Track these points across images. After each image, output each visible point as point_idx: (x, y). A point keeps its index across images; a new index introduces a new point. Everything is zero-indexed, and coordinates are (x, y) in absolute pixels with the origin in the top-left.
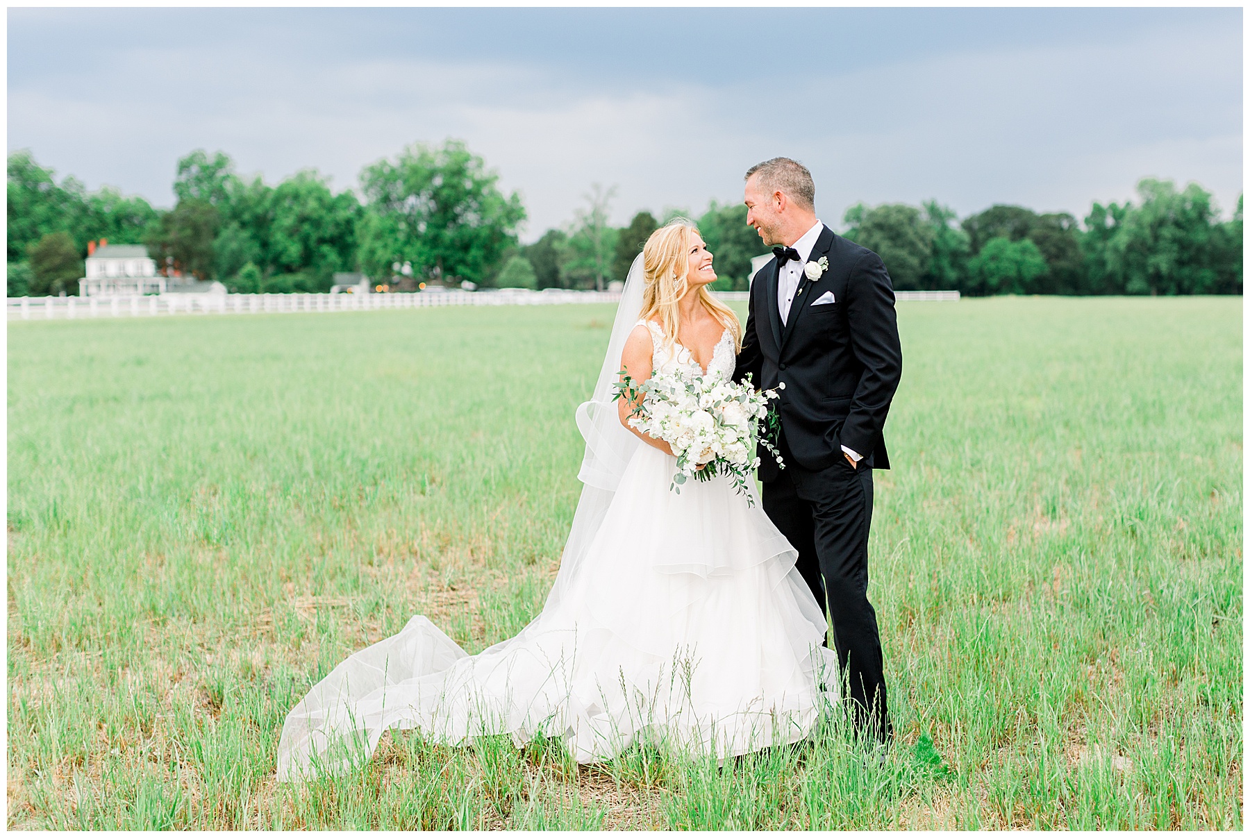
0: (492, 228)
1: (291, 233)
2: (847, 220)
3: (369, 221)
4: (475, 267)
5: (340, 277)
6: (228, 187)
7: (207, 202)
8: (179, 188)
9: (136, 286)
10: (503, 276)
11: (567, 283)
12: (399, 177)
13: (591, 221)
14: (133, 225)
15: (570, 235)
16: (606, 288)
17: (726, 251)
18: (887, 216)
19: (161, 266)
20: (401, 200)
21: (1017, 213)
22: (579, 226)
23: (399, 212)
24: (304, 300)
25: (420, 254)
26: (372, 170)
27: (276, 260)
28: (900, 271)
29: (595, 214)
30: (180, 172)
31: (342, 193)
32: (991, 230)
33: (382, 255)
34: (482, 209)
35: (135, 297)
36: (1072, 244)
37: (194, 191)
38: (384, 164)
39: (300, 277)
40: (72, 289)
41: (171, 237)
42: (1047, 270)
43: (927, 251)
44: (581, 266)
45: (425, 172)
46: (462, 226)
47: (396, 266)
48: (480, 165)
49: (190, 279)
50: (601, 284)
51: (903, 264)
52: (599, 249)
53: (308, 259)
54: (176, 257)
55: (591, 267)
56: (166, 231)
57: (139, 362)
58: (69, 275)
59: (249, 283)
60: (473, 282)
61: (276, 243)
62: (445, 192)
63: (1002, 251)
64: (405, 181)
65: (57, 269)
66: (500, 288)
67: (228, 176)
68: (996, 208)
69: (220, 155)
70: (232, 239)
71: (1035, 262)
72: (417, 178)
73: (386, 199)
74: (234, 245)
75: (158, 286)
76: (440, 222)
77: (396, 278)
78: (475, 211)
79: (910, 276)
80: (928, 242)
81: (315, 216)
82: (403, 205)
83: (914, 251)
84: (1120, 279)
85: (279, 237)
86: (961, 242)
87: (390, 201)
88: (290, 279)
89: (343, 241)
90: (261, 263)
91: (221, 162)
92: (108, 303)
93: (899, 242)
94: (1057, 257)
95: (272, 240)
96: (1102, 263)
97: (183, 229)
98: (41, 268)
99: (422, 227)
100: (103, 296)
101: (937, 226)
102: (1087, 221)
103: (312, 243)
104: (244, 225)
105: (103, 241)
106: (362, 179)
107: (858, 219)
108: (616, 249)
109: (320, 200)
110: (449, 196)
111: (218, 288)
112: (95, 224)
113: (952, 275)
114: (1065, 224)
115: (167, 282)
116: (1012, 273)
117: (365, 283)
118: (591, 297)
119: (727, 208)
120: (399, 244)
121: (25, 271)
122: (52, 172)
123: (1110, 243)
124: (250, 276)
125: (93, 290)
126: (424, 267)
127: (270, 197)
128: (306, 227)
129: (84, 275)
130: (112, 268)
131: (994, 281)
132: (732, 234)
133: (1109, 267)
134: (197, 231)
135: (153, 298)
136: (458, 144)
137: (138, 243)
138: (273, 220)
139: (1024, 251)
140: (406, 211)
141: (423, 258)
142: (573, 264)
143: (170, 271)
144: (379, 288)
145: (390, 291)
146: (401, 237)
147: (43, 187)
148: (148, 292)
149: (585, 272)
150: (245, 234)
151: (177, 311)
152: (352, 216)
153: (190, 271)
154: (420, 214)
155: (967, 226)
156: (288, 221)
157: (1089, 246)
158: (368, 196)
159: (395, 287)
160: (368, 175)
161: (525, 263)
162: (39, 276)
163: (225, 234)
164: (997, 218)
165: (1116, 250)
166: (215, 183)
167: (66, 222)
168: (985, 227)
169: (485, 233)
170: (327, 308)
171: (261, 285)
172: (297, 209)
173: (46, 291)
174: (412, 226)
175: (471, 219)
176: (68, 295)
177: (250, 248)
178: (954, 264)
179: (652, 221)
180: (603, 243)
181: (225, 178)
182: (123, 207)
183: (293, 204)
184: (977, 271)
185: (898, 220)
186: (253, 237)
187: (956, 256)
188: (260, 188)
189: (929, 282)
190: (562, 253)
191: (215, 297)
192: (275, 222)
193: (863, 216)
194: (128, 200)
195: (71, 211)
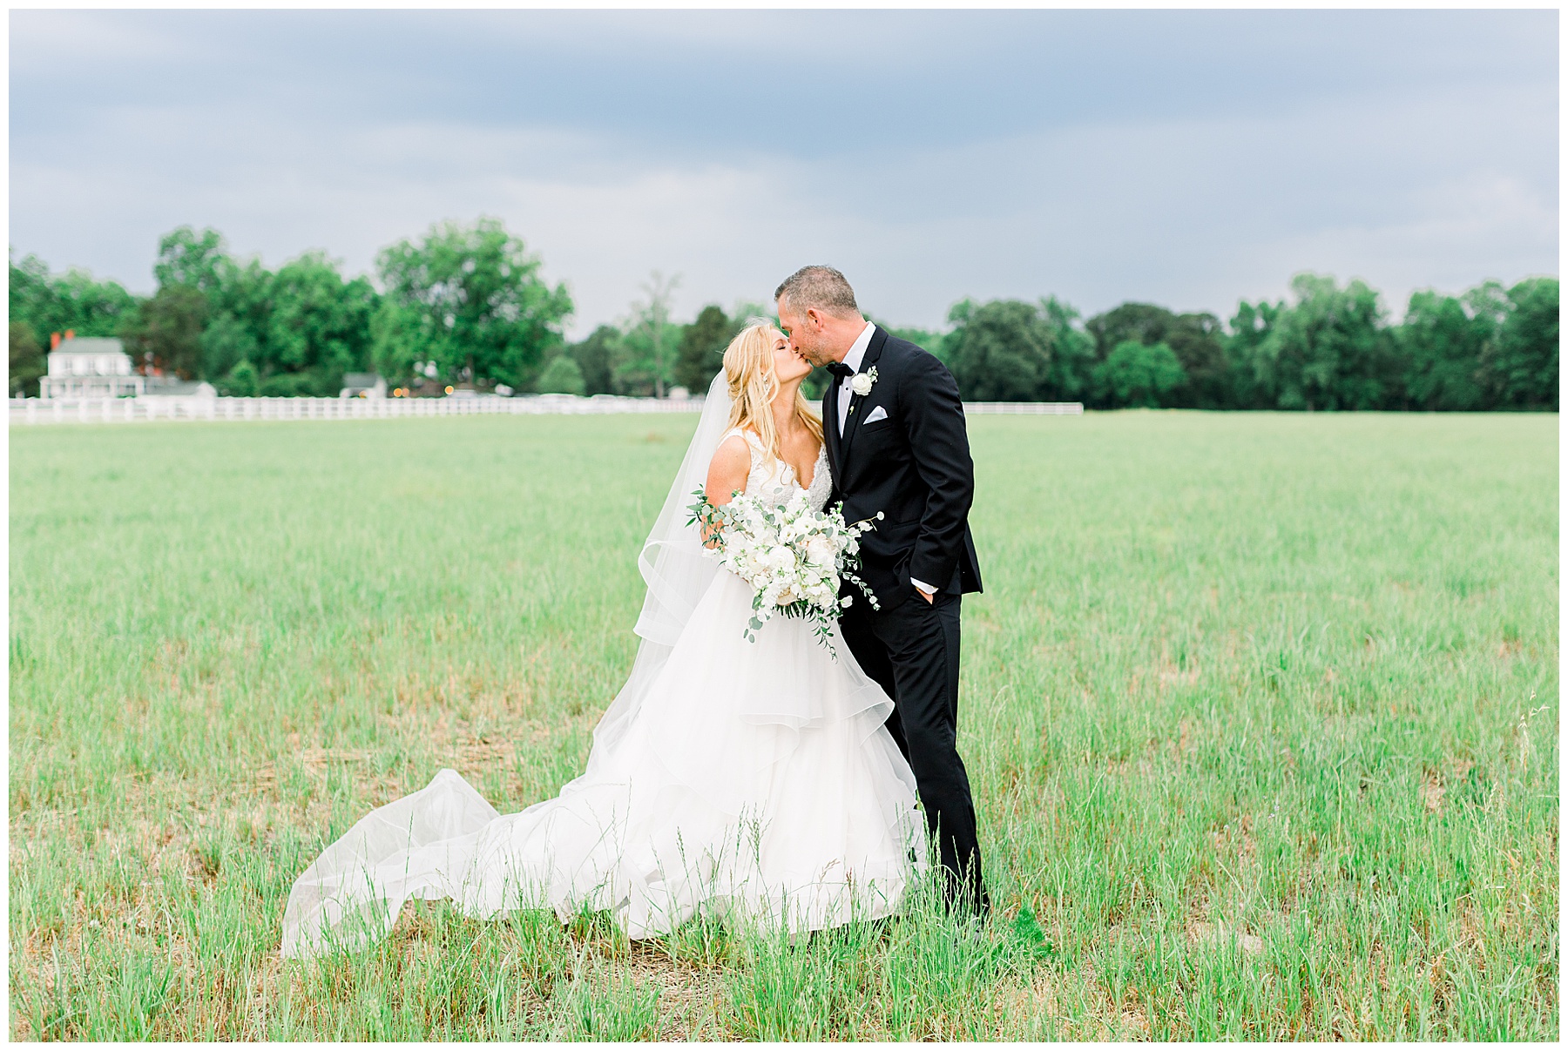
0: (533, 323)
1: (294, 325)
2: (952, 318)
3: (386, 313)
4: (512, 368)
5: (351, 378)
6: (220, 271)
7: (194, 288)
8: (161, 272)
9: (108, 386)
10: (545, 379)
11: (621, 388)
12: (423, 262)
13: (650, 316)
14: (105, 314)
15: (625, 332)
16: (667, 395)
18: (999, 314)
19: (138, 363)
20: (425, 288)
21: (1152, 312)
22: (635, 323)
23: (423, 303)
24: (309, 406)
25: (447, 353)
26: (391, 252)
27: (275, 358)
28: (1013, 379)
29: (656, 307)
30: (163, 252)
31: (356, 278)
32: (1121, 332)
33: (402, 353)
34: (522, 299)
35: (107, 400)
36: (1216, 350)
37: (179, 276)
38: (405, 245)
39: (303, 378)
40: (36, 389)
41: (151, 328)
42: (1186, 380)
43: (1046, 356)
44: (637, 369)
45: (453, 256)
46: (497, 320)
47: (418, 367)
48: (520, 248)
49: (172, 379)
50: (661, 390)
51: (1016, 371)
52: (659, 349)
53: (314, 356)
54: (157, 353)
55: (649, 370)
56: (145, 322)
57: (113, 477)
58: (35, 371)
59: (243, 385)
60: (509, 386)
61: (276, 337)
62: (477, 280)
63: (1133, 356)
64: (430, 266)
66: (541, 393)
67: (219, 257)
68: (1127, 306)
69: (209, 232)
70: (224, 332)
71: (1171, 370)
72: (444, 262)
73: (407, 288)
74: (225, 340)
75: (134, 387)
76: (472, 315)
77: (418, 380)
78: (513, 303)
79: (1026, 387)
80: (1046, 345)
81: (322, 305)
82: (427, 294)
83: (1031, 357)
84: (1270, 390)
85: (279, 331)
86: (1086, 346)
87: (412, 289)
88: (292, 380)
89: (356, 336)
90: (257, 361)
91: (211, 241)
92: (75, 406)
93: (1013, 345)
94: (1198, 365)
95: (271, 334)
96: (1250, 372)
97: (165, 319)
99: (450, 321)
100: (68, 397)
101: (1056, 326)
102: (1233, 323)
103: (319, 338)
104: (238, 316)
105: (70, 333)
106: (379, 263)
107: (964, 316)
108: (679, 349)
109: (329, 287)
110: (482, 284)
111: (206, 389)
112: (60, 313)
113: (1074, 384)
114: (1207, 326)
115: (145, 381)
116: (1145, 383)
117: (381, 386)
118: (648, 406)
120: (422, 341)
123: (1260, 349)
124: (244, 376)
125: (56, 390)
126: (451, 367)
127: (269, 283)
128: (312, 319)
129: (47, 374)
130: (80, 365)
131: (1123, 392)
133: (1259, 377)
134: (182, 322)
135: (128, 402)
136: (493, 224)
137: (112, 336)
138: (272, 310)
139: (1159, 357)
140: (431, 301)
141: (451, 358)
142: (629, 365)
143: (149, 369)
144: (397, 392)
145: (411, 396)
146: (425, 332)
148: (123, 394)
149: (642, 376)
150: (240, 326)
151: (158, 417)
152: (368, 307)
153: (172, 370)
154: (447, 305)
155: (1093, 326)
156: (290, 312)
157: (1236, 352)
158: (386, 283)
159: (417, 391)
160: (385, 259)
161: (571, 364)
163: (215, 326)
164: (1127, 318)
165: (1266, 357)
166: (205, 264)
167: (26, 310)
168: (1113, 329)
169: (524, 327)
170: (336, 415)
171: (258, 387)
172: (301, 297)
174: (439, 320)
175: (508, 311)
176: (27, 397)
177: (245, 344)
178: (1076, 372)
179: (722, 317)
180: (664, 342)
181: (216, 260)
182: (95, 294)
183: (297, 292)
184: (1104, 380)
185: (1012, 319)
186: (249, 330)
187: (1079, 362)
188: (258, 273)
189: (1049, 392)
190: (616, 353)
191: (202, 401)
192: (275, 312)
193: (971, 314)
194: (100, 287)
195: (31, 296)
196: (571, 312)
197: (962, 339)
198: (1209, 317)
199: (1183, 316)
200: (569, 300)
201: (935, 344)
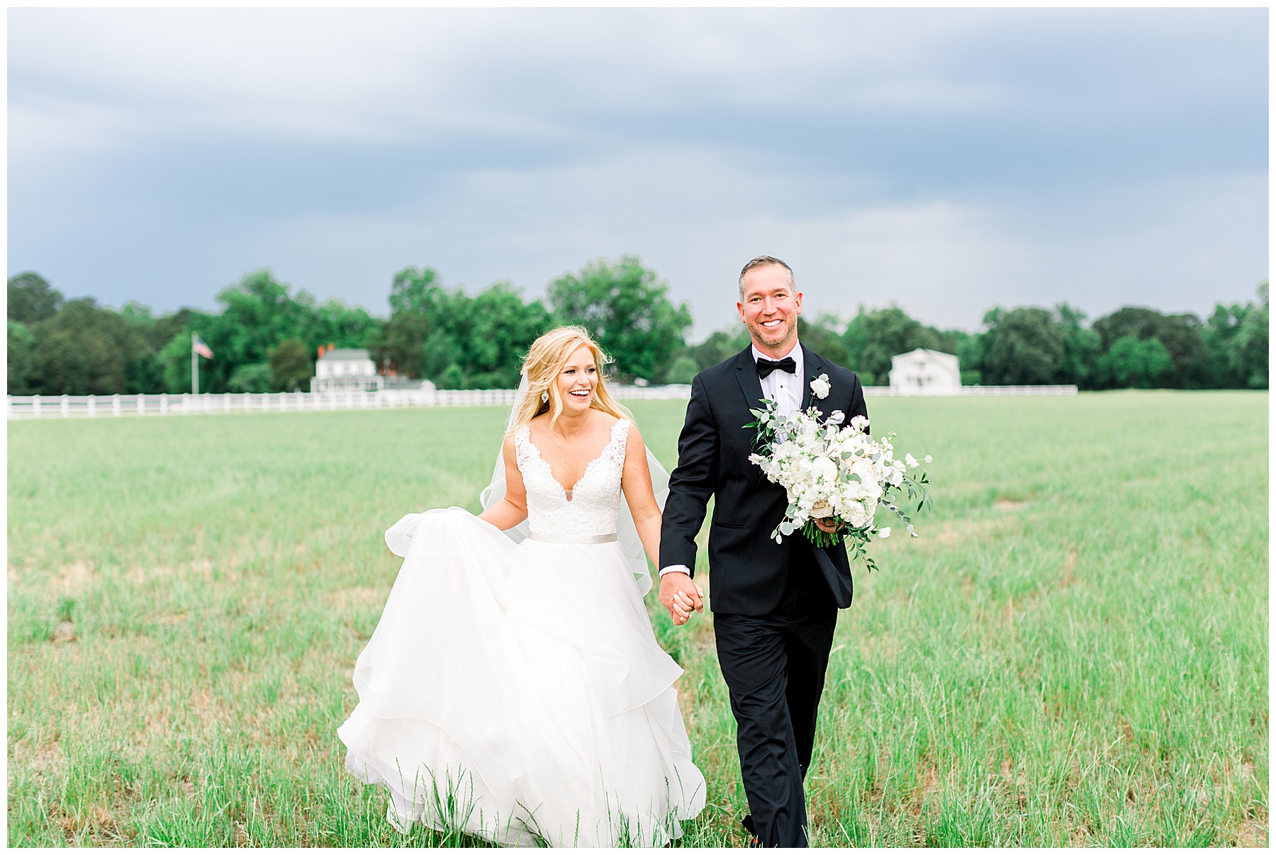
0: (663, 331)
1: (489, 337)
2: (986, 321)
4: (647, 366)
6: (435, 298)
7: (417, 312)
8: (394, 301)
9: (358, 384)
10: (672, 374)
12: (582, 289)
14: (355, 331)
15: (733, 337)
17: (873, 350)
18: (1022, 318)
19: (380, 367)
20: (584, 308)
21: (1145, 314)
23: (582, 319)
26: (558, 283)
27: (475, 361)
28: (1035, 368)
30: (395, 285)
31: (532, 302)
32: (1120, 330)
34: (654, 316)
36: (1197, 342)
37: (407, 304)
38: (569, 277)
39: (496, 376)
40: (305, 387)
41: (389, 342)
42: (1173, 368)
43: (1060, 349)
45: (604, 285)
46: (635, 331)
48: (652, 278)
49: (404, 378)
51: (1038, 362)
53: (503, 359)
54: (393, 360)
56: (385, 337)
58: (302, 375)
59: (454, 381)
60: (646, 379)
61: (476, 346)
62: (623, 302)
63: (1130, 348)
64: (587, 292)
65: (292, 370)
66: (668, 384)
67: (435, 288)
68: (1124, 310)
69: (429, 270)
70: (439, 343)
71: (1161, 357)
72: (597, 288)
74: (440, 349)
75: (376, 384)
76: (617, 327)
78: (648, 318)
79: (1044, 373)
80: (1060, 341)
81: (509, 322)
82: (585, 312)
83: (1047, 350)
84: (1241, 373)
85: (478, 341)
86: (1092, 341)
87: (574, 309)
88: (487, 378)
90: (462, 363)
91: (429, 276)
93: (1034, 341)
94: (1183, 355)
95: (472, 344)
96: (1225, 360)
97: (399, 335)
98: (279, 369)
99: (601, 332)
100: (331, 393)
101: (1068, 325)
102: (1211, 321)
103: (508, 345)
104: (448, 331)
105: (331, 346)
106: (550, 290)
107: (995, 320)
109: (513, 308)
110: (625, 305)
111: (428, 385)
112: (322, 331)
113: (1083, 370)
114: (1190, 323)
115: (385, 380)
116: (1140, 368)
119: (874, 312)
121: (267, 372)
122: (287, 287)
123: (1233, 341)
124: (454, 375)
125: (322, 387)
127: (471, 306)
128: (502, 333)
129: (315, 375)
130: (339, 369)
131: (1122, 377)
132: (878, 335)
133: (1232, 363)
134: (410, 338)
135: (372, 394)
136: (634, 260)
137: (360, 347)
138: (473, 326)
139: (1151, 349)
140: (588, 317)
143: (387, 372)
147: (280, 299)
148: (368, 389)
150: (450, 339)
151: (397, 406)
152: (541, 322)
153: (404, 372)
154: (599, 321)
155: (1098, 326)
156: (486, 327)
157: (1213, 343)
158: (555, 305)
160: (555, 288)
161: (691, 362)
162: (278, 376)
163: (433, 338)
164: (1125, 318)
165: (1237, 347)
166: (424, 295)
167: (298, 330)
168: (1115, 327)
169: (656, 336)
171: (464, 383)
172: (493, 316)
173: (283, 388)
175: (644, 324)
176: (301, 392)
177: (453, 351)
178: (1084, 361)
181: (433, 290)
182: (346, 318)
183: (490, 312)
184: (1107, 367)
185: (1033, 322)
186: (457, 342)
187: (1087, 355)
188: (462, 299)
189: (1062, 377)
191: (425, 394)
192: (474, 329)
193: (1001, 318)
194: (350, 311)
195: (302, 320)
196: (691, 325)
197: (994, 338)
198: (1191, 316)
199: (1168, 317)
200: (689, 316)
201: (973, 342)
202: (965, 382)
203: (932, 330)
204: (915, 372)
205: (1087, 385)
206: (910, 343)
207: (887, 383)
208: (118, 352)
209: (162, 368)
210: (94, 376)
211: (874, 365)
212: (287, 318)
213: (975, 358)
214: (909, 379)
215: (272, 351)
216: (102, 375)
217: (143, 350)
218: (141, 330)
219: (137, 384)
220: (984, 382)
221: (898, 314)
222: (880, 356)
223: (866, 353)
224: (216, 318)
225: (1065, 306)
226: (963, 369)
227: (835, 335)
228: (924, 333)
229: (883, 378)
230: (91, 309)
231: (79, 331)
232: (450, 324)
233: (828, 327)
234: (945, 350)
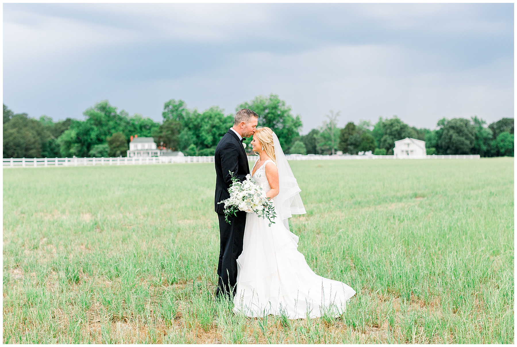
0: (288, 129)
1: (208, 132)
2: (439, 125)
6: (184, 114)
7: (176, 120)
8: (164, 115)
9: (149, 153)
10: (292, 149)
11: (320, 151)
13: (329, 126)
14: (147, 129)
15: (321, 131)
16: (335, 154)
17: (386, 138)
18: (456, 123)
19: (158, 146)
22: (324, 129)
26: (241, 106)
27: (202, 143)
28: (461, 146)
29: (331, 123)
30: (165, 109)
31: (229, 115)
32: (502, 129)
34: (284, 122)
35: (148, 158)
37: (171, 117)
38: (246, 104)
39: (212, 150)
41: (163, 134)
43: (473, 138)
44: (325, 145)
45: (262, 107)
46: (276, 129)
48: (283, 105)
49: (170, 151)
50: (333, 151)
51: (463, 143)
52: (333, 138)
53: (214, 142)
54: (164, 142)
55: (329, 145)
59: (192, 152)
61: (203, 136)
62: (270, 115)
63: (506, 137)
65: (118, 147)
66: (290, 154)
68: (503, 119)
69: (181, 101)
70: (185, 135)
72: (258, 109)
74: (186, 137)
75: (157, 153)
78: (282, 123)
79: (466, 148)
80: (473, 134)
81: (218, 125)
83: (467, 138)
85: (203, 134)
86: (489, 134)
88: (208, 150)
90: (196, 144)
91: (181, 104)
92: (138, 160)
93: (461, 134)
95: (201, 135)
97: (168, 131)
98: (112, 146)
100: (136, 157)
101: (477, 126)
103: (217, 137)
104: (190, 129)
105: (136, 136)
106: (237, 110)
107: (443, 124)
108: (340, 138)
109: (220, 118)
110: (271, 117)
111: (180, 154)
112: (132, 129)
113: (484, 148)
115: (161, 151)
118: (327, 157)
119: (387, 120)
121: (107, 148)
122: (116, 108)
124: (192, 149)
125: (132, 155)
127: (200, 117)
128: (214, 129)
129: (129, 149)
130: (140, 146)
132: (388, 131)
134: (173, 132)
135: (154, 158)
136: (275, 96)
137: (149, 137)
138: (201, 127)
142: (322, 144)
143: (162, 148)
147: (113, 114)
148: (153, 156)
149: (328, 147)
150: (190, 133)
153: (169, 148)
155: (491, 127)
156: (207, 127)
161: (302, 143)
162: (111, 150)
163: (183, 132)
164: (503, 123)
166: (179, 113)
167: (121, 128)
168: (499, 128)
169: (285, 131)
171: (197, 152)
172: (210, 122)
173: (114, 155)
175: (280, 126)
176: (123, 157)
177: (192, 138)
178: (484, 143)
179: (354, 126)
180: (334, 135)
181: (183, 110)
182: (143, 122)
183: (209, 120)
184: (495, 146)
185: (460, 125)
186: (193, 134)
187: (486, 140)
188: (196, 114)
189: (474, 151)
190: (318, 139)
191: (180, 158)
193: (446, 123)
194: (144, 119)
195: (123, 124)
196: (301, 126)
197: (442, 132)
200: (300, 122)
201: (433, 134)
202: (428, 153)
203: (414, 129)
204: (405, 148)
205: (486, 154)
206: (403, 135)
207: (392, 153)
208: (38, 138)
209: (58, 146)
210: (27, 149)
211: (387, 145)
212: (116, 123)
213: (434, 142)
214: (403, 151)
215: (109, 138)
216: (32, 149)
217: (50, 137)
218: (48, 128)
219: (46, 153)
220: (438, 153)
221: (398, 121)
222: (389, 141)
223: (382, 139)
224: (83, 122)
225: (476, 117)
226: (427, 147)
227: (368, 131)
228: (410, 130)
229: (390, 151)
230: (26, 118)
231: (21, 129)
232: (191, 126)
233: (366, 127)
234: (419, 139)
